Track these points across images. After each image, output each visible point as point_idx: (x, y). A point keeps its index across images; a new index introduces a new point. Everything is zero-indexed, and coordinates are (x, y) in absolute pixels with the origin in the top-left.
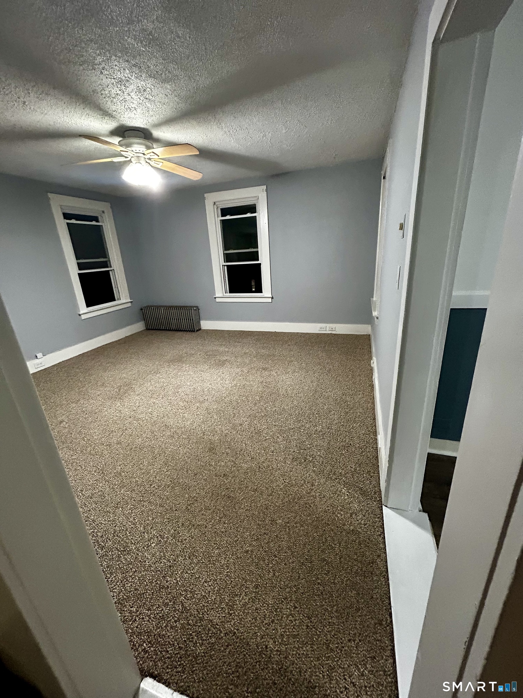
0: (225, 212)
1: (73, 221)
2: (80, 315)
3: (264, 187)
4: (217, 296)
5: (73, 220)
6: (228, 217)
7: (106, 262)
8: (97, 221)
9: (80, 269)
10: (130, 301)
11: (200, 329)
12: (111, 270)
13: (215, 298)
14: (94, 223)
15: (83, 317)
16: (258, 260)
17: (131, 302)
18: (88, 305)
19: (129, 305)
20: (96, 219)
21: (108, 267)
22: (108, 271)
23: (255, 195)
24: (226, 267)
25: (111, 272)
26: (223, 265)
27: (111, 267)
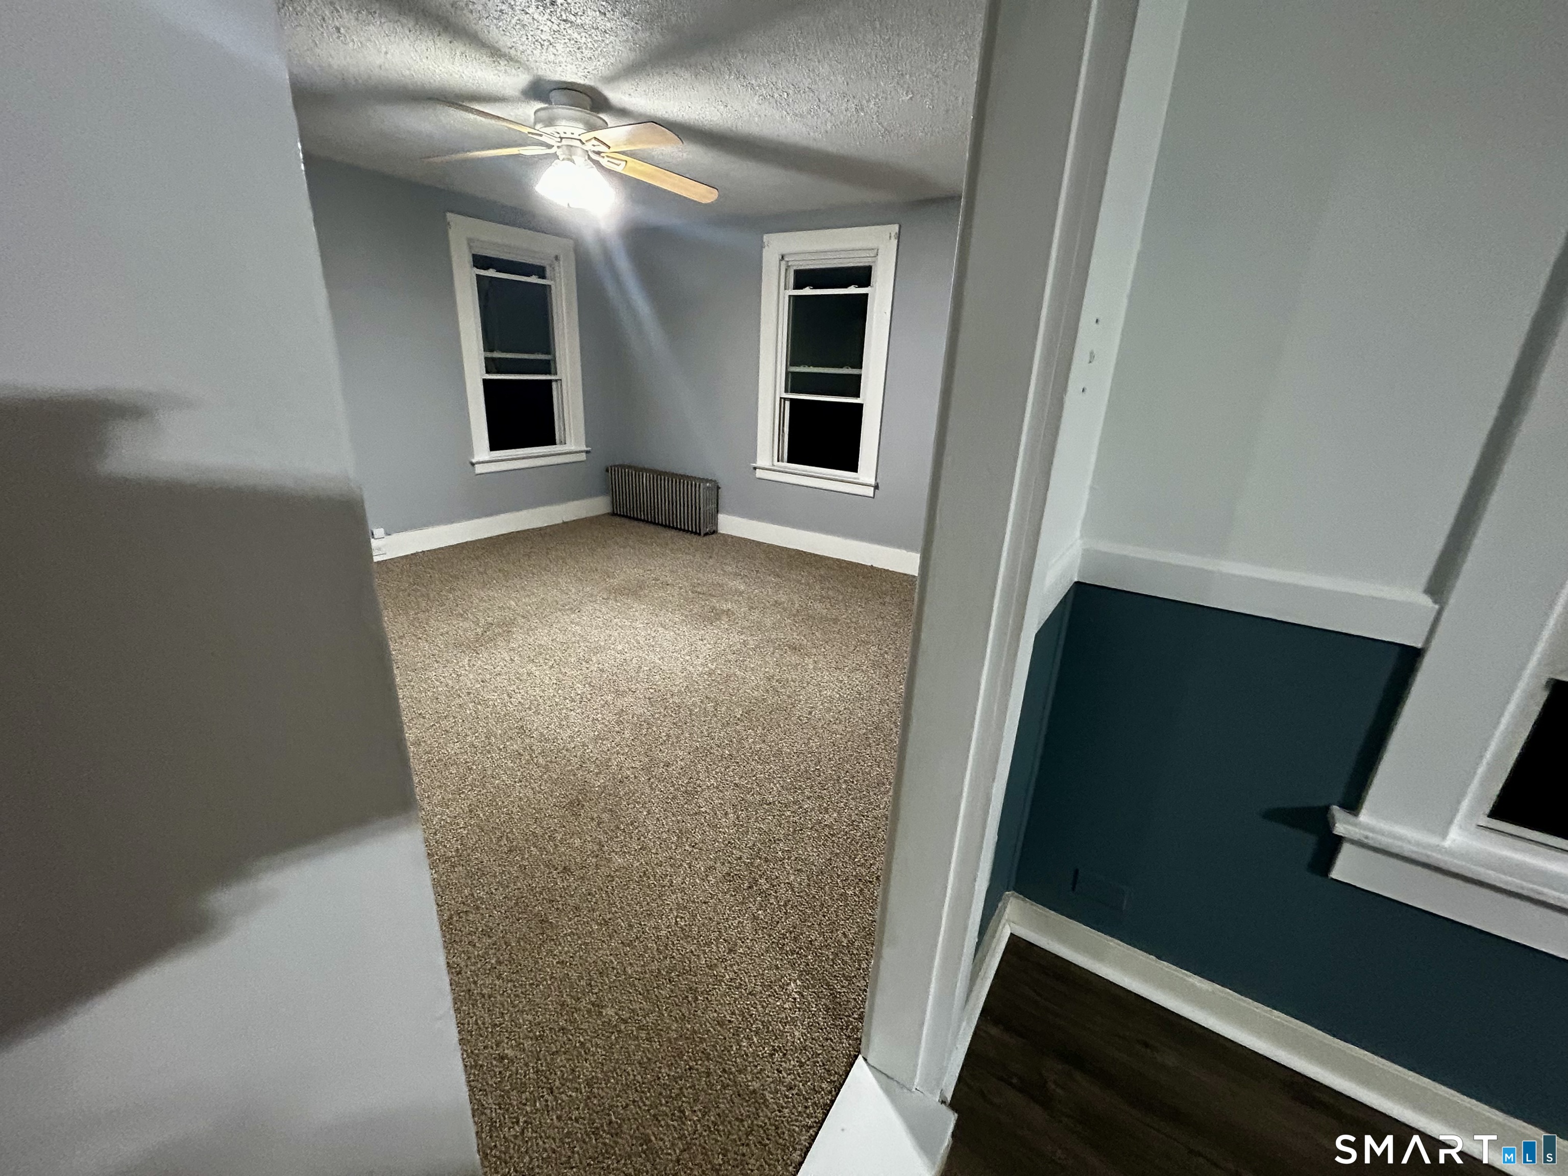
0: (803, 278)
1: (491, 273)
2: (473, 464)
3: (895, 228)
4: (759, 463)
5: (491, 270)
6: (808, 291)
7: (549, 361)
8: (543, 277)
9: (488, 372)
10: (584, 448)
11: (715, 532)
12: (556, 381)
13: (755, 468)
14: (534, 279)
15: (479, 469)
16: (857, 395)
17: (587, 452)
18: (494, 447)
19: (583, 457)
20: (541, 272)
21: (549, 373)
22: (550, 381)
23: (871, 246)
24: (788, 403)
25: (554, 385)
26: (781, 398)
27: (556, 374)
